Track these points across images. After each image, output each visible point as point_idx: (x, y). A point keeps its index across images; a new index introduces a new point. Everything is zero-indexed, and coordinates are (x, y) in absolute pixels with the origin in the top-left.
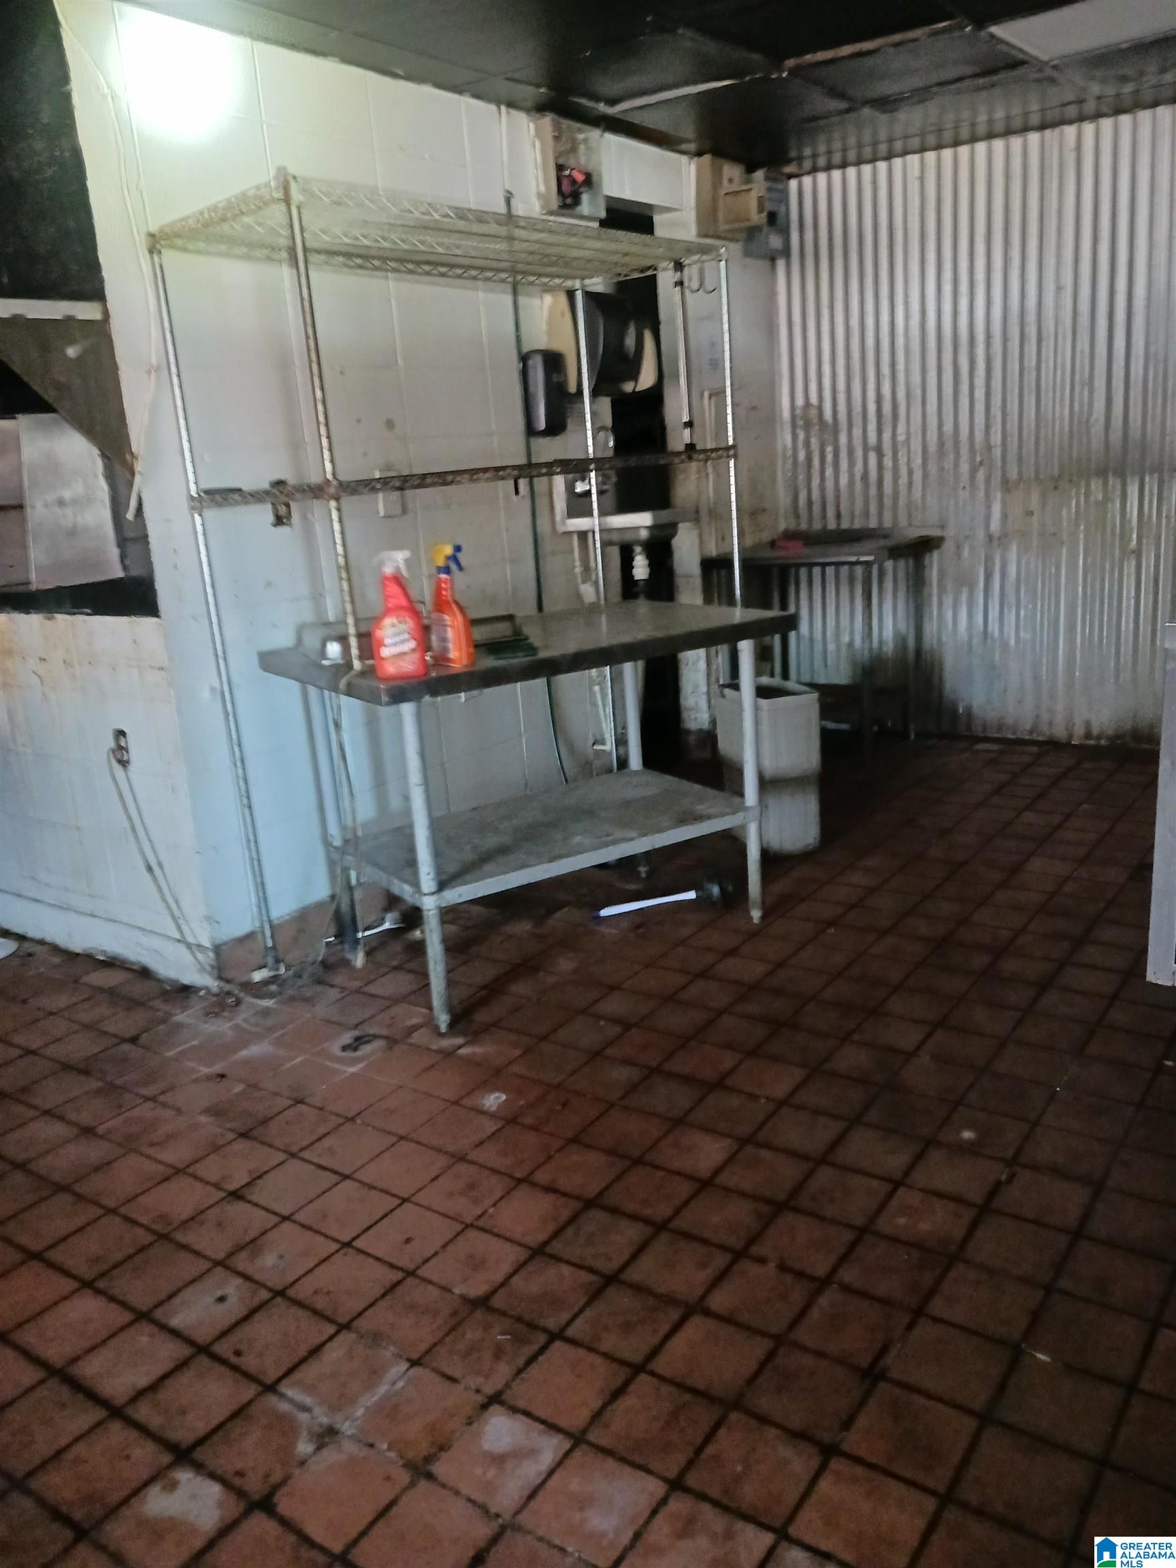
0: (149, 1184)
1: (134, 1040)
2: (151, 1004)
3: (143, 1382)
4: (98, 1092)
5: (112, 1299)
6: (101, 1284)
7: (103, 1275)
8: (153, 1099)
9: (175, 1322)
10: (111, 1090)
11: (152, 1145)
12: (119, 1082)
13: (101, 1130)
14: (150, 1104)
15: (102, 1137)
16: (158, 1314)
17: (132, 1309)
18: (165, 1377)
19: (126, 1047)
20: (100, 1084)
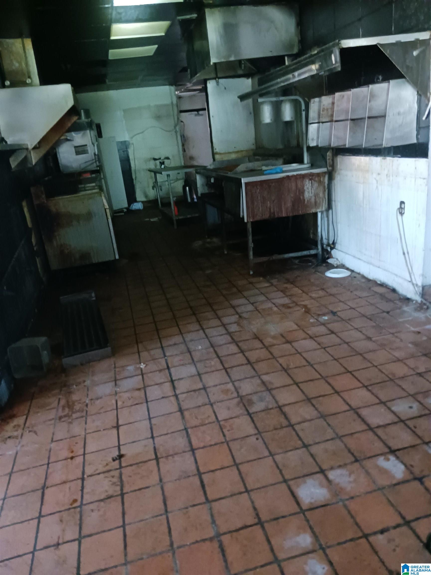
0: (389, 362)
1: (388, 312)
2: (395, 302)
3: (381, 423)
4: (373, 327)
5: (373, 394)
6: (370, 388)
7: (371, 385)
8: (393, 334)
9: (393, 409)
10: (378, 327)
11: (391, 349)
12: (382, 325)
13: (374, 339)
14: (391, 335)
15: (374, 342)
16: (388, 404)
17: (380, 400)
18: (389, 424)
19: (385, 314)
20: (374, 324)
